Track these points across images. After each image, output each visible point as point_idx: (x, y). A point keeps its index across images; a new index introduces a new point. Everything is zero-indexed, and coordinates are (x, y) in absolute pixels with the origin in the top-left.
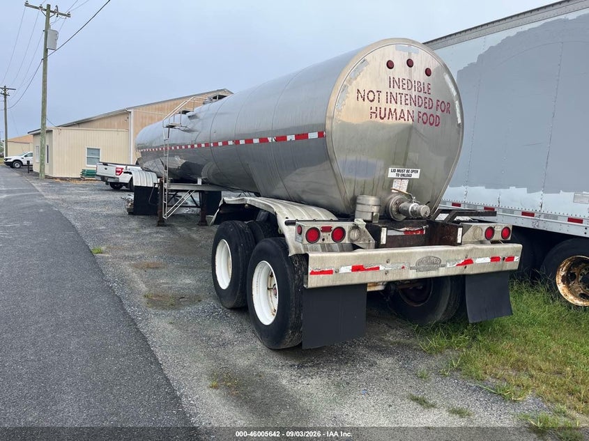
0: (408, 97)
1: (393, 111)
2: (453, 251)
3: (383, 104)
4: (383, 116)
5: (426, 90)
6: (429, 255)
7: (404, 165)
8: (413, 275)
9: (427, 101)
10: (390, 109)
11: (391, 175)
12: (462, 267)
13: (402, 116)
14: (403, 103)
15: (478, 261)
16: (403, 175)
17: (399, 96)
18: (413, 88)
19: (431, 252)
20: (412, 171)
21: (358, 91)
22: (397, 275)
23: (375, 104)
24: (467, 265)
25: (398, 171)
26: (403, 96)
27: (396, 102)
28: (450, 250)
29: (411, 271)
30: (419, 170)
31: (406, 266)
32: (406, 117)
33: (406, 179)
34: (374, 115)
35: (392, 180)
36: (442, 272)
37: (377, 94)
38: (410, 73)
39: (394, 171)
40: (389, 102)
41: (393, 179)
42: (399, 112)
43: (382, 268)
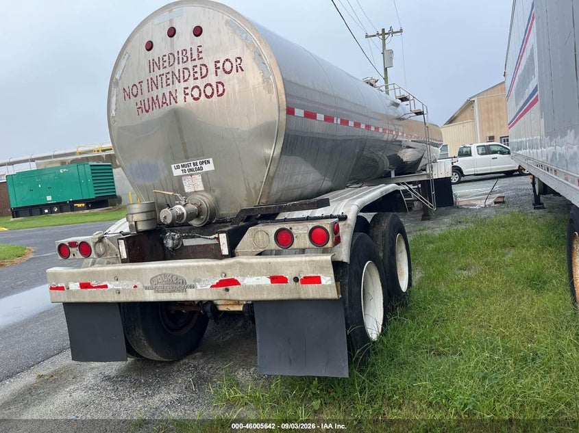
0: (170, 76)
1: (155, 98)
2: (198, 267)
3: (146, 95)
4: (147, 109)
5: (195, 56)
6: (164, 272)
7: (187, 158)
8: (150, 296)
9: (197, 69)
10: (152, 98)
11: (177, 172)
12: (221, 289)
13: (164, 101)
14: (164, 85)
15: (248, 281)
16: (191, 170)
17: (159, 78)
18: (176, 61)
19: (166, 268)
20: (202, 163)
21: (124, 89)
22: (130, 295)
23: (139, 98)
24: (230, 287)
25: (183, 166)
26: (164, 77)
27: (157, 88)
28: (194, 267)
29: (147, 292)
30: (211, 160)
31: (140, 286)
32: (168, 102)
33: (198, 174)
34: (140, 110)
35: (180, 178)
36: (191, 295)
37: (139, 86)
38: (172, 45)
39: (178, 167)
40: (150, 90)
41: (181, 176)
42: (160, 98)
43: (110, 286)
